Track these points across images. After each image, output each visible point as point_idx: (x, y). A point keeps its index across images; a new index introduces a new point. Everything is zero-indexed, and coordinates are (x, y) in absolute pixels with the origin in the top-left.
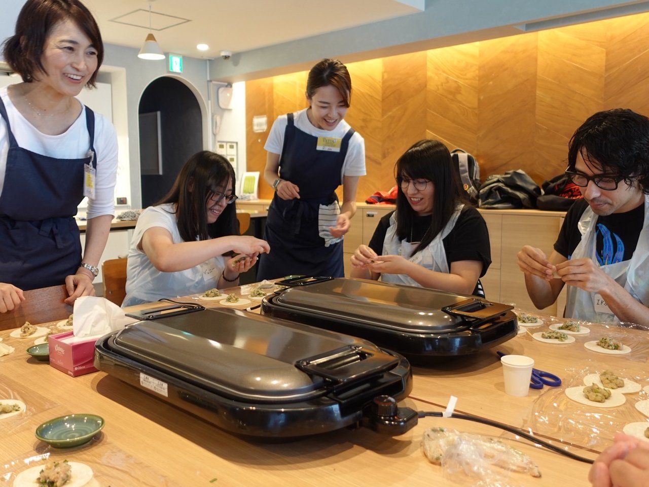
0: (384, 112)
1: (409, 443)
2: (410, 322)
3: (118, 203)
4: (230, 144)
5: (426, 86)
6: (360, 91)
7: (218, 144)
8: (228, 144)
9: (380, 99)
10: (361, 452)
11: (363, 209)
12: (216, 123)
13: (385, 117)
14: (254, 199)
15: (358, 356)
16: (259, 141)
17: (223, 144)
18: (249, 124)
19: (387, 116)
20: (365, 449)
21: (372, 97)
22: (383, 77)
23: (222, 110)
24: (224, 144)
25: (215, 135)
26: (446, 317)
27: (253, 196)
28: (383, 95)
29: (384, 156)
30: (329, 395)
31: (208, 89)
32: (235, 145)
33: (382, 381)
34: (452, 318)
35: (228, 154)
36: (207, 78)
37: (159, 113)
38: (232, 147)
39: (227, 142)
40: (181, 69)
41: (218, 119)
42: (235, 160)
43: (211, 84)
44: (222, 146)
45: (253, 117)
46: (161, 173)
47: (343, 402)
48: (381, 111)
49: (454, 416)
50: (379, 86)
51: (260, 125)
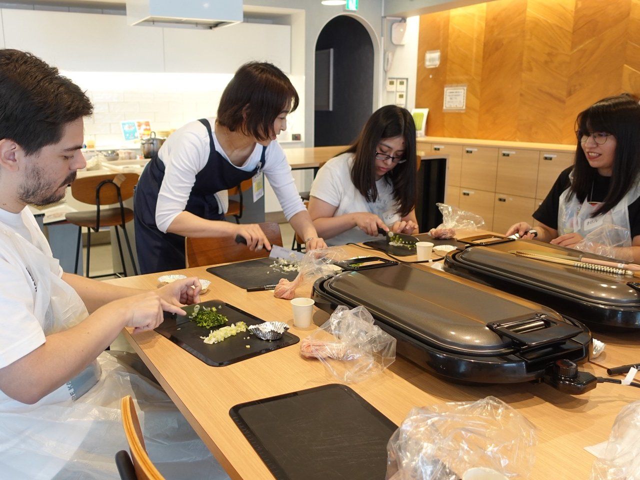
0: (574, 45)
1: (586, 402)
2: (592, 292)
3: (293, 139)
4: (401, 80)
5: (629, 14)
6: (548, 22)
7: (388, 81)
8: (399, 81)
9: (571, 31)
10: (542, 403)
11: (540, 151)
12: (388, 59)
13: (575, 51)
14: (421, 136)
15: (542, 322)
16: (431, 76)
17: (393, 80)
18: (421, 59)
19: (577, 49)
20: (544, 401)
21: (561, 28)
22: (576, 6)
23: (393, 46)
24: (395, 81)
25: (385, 72)
26: (631, 291)
27: (420, 134)
28: (574, 26)
29: (570, 94)
30: (516, 354)
31: (382, 25)
32: (405, 81)
33: (564, 346)
34: (637, 293)
35: (398, 90)
36: (381, 14)
37: (332, 50)
38: (402, 83)
39: (397, 79)
40: (357, 8)
41: (390, 55)
42: (404, 96)
43: (385, 21)
44: (392, 83)
45: (426, 52)
46: (331, 109)
47: (529, 362)
48: (570, 43)
49: (632, 384)
50: (570, 17)
51: (432, 60)
